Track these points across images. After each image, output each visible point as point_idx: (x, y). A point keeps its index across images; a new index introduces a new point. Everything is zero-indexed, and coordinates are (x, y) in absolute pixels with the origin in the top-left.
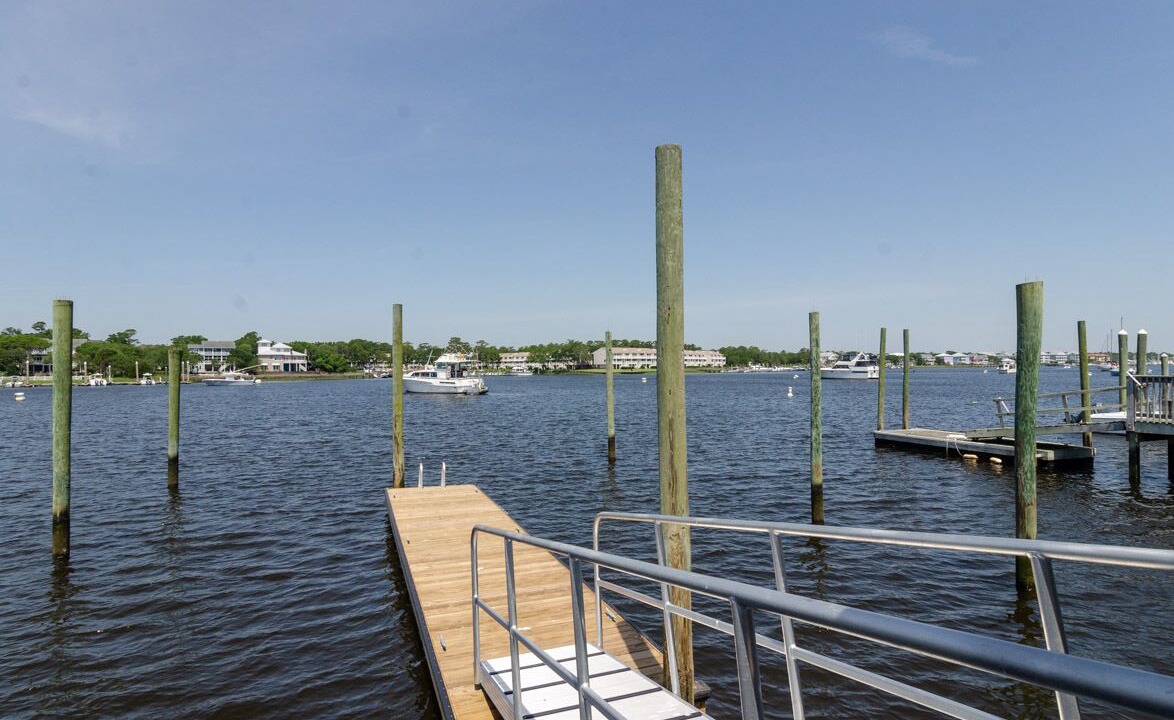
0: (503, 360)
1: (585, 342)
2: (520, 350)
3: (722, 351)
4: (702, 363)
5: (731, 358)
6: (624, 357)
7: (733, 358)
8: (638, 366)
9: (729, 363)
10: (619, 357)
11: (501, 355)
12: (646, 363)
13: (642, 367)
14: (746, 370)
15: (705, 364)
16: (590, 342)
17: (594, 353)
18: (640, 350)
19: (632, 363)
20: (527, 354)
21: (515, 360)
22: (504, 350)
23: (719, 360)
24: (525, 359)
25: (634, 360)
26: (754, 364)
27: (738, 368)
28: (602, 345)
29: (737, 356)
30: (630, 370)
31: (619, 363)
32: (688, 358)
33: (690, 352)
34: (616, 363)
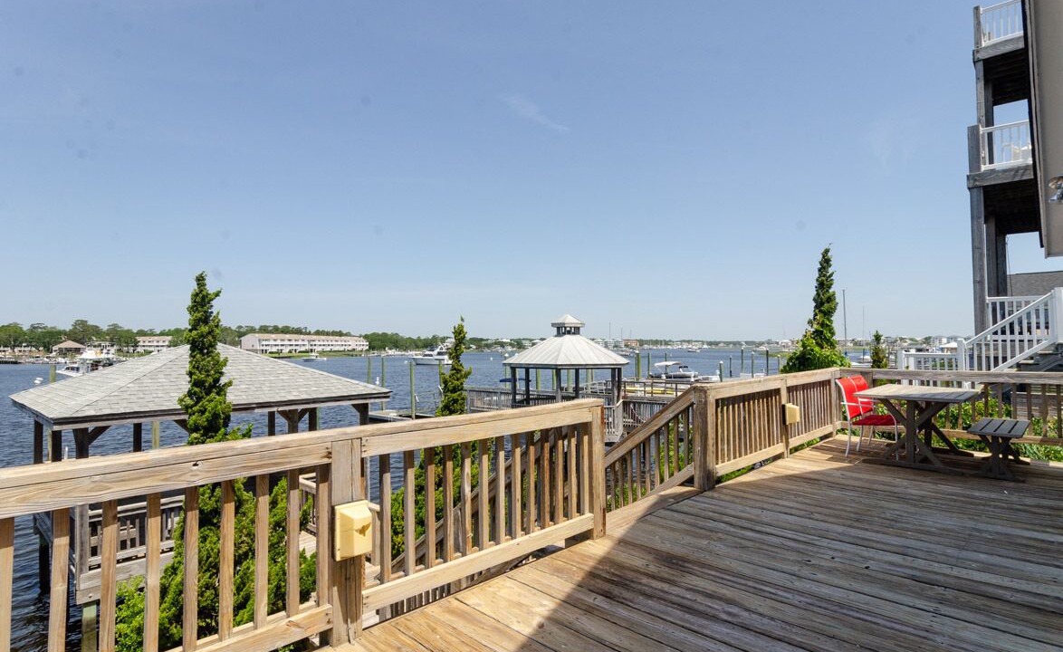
0: (141, 344)
1: (234, 328)
2: (162, 334)
3: (366, 337)
4: (347, 348)
5: (373, 344)
6: (272, 342)
7: (374, 344)
8: (286, 350)
9: (372, 347)
10: (267, 343)
11: (138, 339)
12: (294, 348)
13: (290, 352)
14: (383, 354)
15: (350, 348)
16: (240, 327)
17: (242, 338)
18: (288, 336)
19: (280, 348)
20: (170, 338)
21: (155, 344)
22: (142, 333)
23: (364, 345)
24: (167, 343)
25: (282, 345)
26: (390, 349)
27: (376, 353)
28: (252, 330)
29: (378, 342)
30: (277, 355)
31: (267, 348)
32: (334, 343)
33: (337, 338)
34: (265, 348)
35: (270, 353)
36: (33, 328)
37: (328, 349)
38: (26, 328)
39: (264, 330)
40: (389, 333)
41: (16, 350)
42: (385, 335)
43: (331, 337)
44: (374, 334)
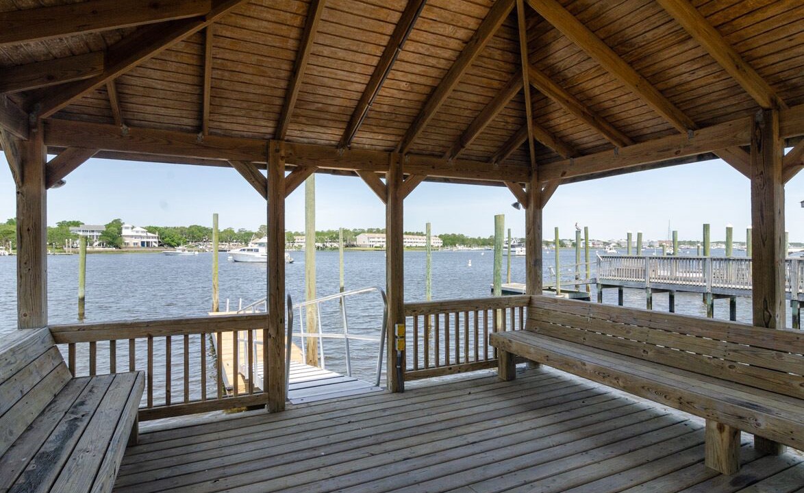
0: (297, 241)
1: (351, 230)
3: (440, 236)
6: (376, 240)
7: (447, 241)
9: (445, 245)
10: (373, 240)
11: (295, 237)
14: (455, 249)
16: (355, 230)
17: (357, 237)
19: (382, 244)
23: (440, 242)
25: (383, 242)
26: (460, 245)
27: (449, 248)
28: (363, 231)
29: (450, 240)
30: (380, 249)
31: (373, 243)
32: (418, 241)
33: (420, 237)
34: (371, 244)
35: (376, 247)
36: (240, 231)
37: (414, 245)
38: (236, 231)
39: (370, 231)
40: (457, 234)
41: (231, 244)
42: (454, 235)
43: (416, 237)
44: (445, 234)
